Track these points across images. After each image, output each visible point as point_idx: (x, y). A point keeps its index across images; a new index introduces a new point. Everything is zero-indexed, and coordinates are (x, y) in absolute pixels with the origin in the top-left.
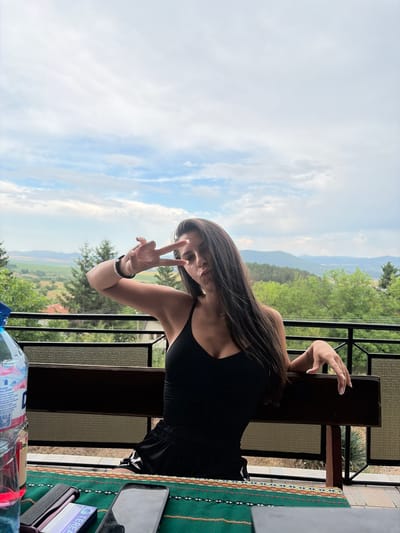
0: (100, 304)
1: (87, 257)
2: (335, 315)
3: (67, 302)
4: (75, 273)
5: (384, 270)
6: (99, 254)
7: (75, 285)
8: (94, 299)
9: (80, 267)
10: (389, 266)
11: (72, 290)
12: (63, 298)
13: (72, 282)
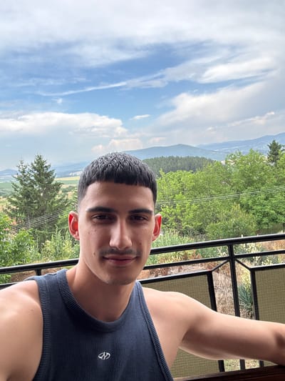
0: (43, 211)
1: (24, 172)
2: (238, 191)
3: (13, 214)
4: (16, 187)
5: (270, 147)
6: (34, 168)
7: (18, 198)
8: (37, 208)
9: (19, 182)
10: (274, 144)
11: (16, 203)
12: (9, 211)
13: (15, 196)
